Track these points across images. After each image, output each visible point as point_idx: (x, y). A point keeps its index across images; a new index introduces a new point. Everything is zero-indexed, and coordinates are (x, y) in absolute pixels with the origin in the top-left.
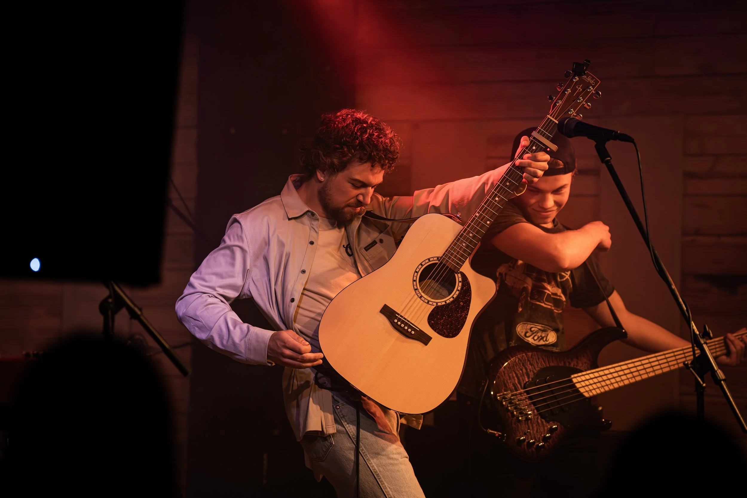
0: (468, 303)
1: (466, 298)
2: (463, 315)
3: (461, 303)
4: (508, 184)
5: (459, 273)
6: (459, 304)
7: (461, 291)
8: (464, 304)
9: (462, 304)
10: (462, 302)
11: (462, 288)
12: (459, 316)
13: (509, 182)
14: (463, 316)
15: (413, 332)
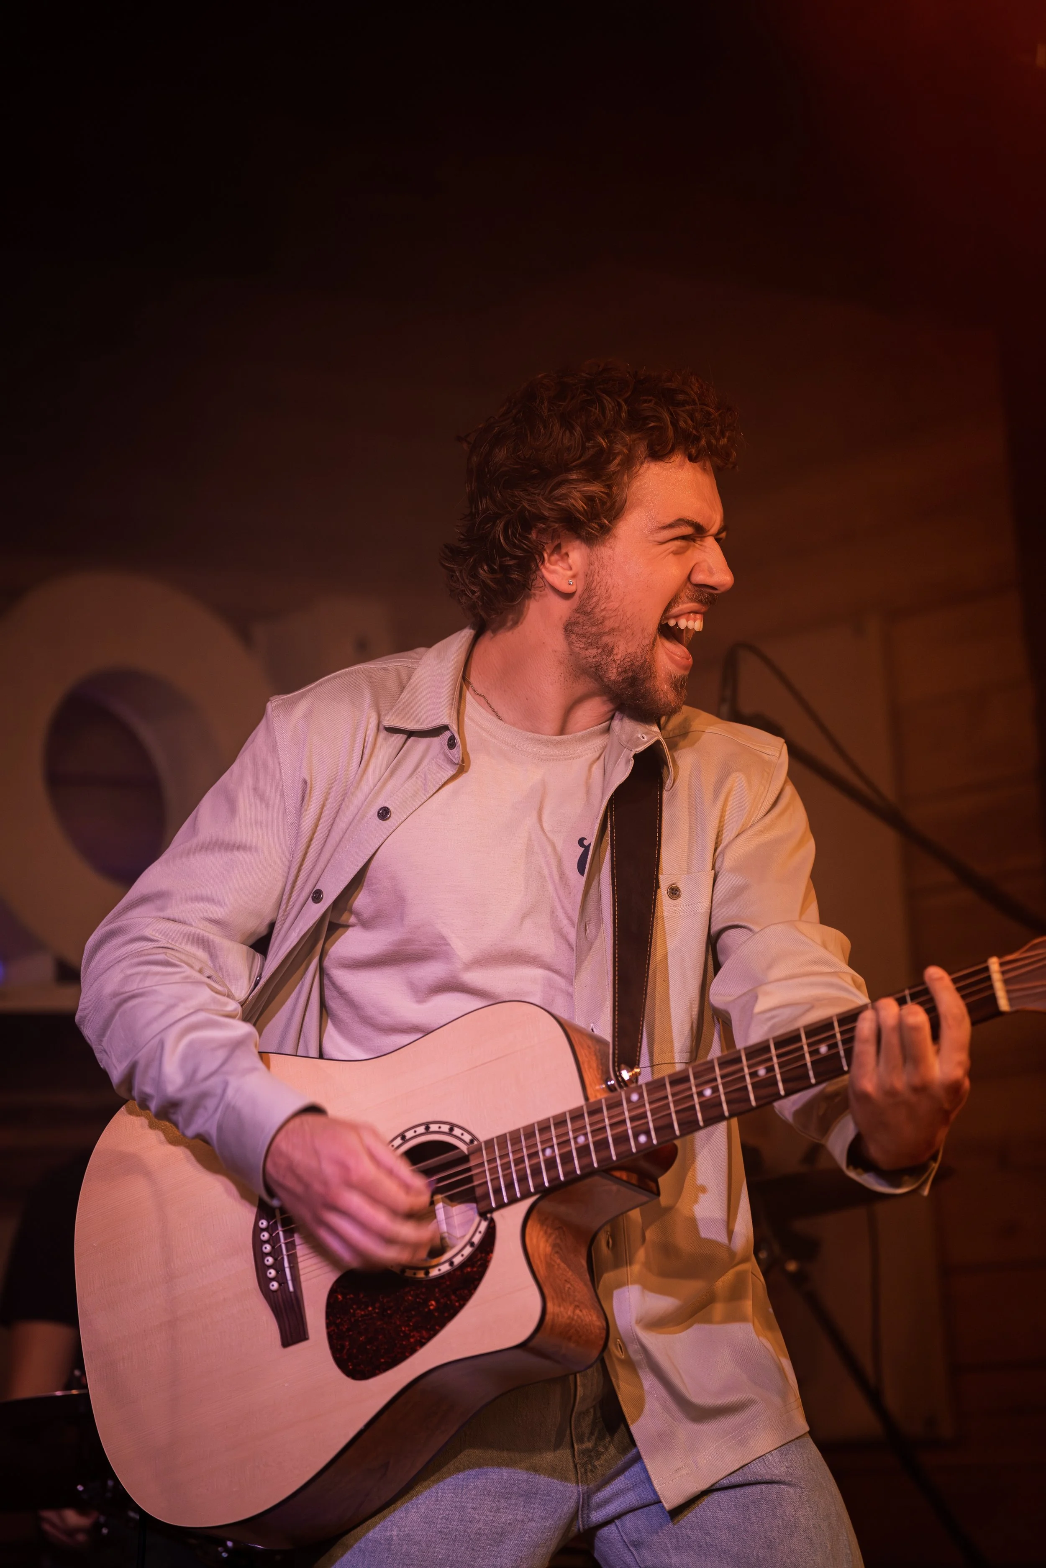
0: (449, 1312)
1: (453, 1297)
2: (413, 1336)
3: (433, 1303)
4: (823, 1049)
5: (486, 1219)
6: (426, 1303)
7: (455, 1270)
8: (436, 1309)
9: (432, 1307)
10: (437, 1301)
11: (463, 1265)
12: (404, 1332)
13: (830, 1047)
14: (412, 1340)
15: (275, 1286)
